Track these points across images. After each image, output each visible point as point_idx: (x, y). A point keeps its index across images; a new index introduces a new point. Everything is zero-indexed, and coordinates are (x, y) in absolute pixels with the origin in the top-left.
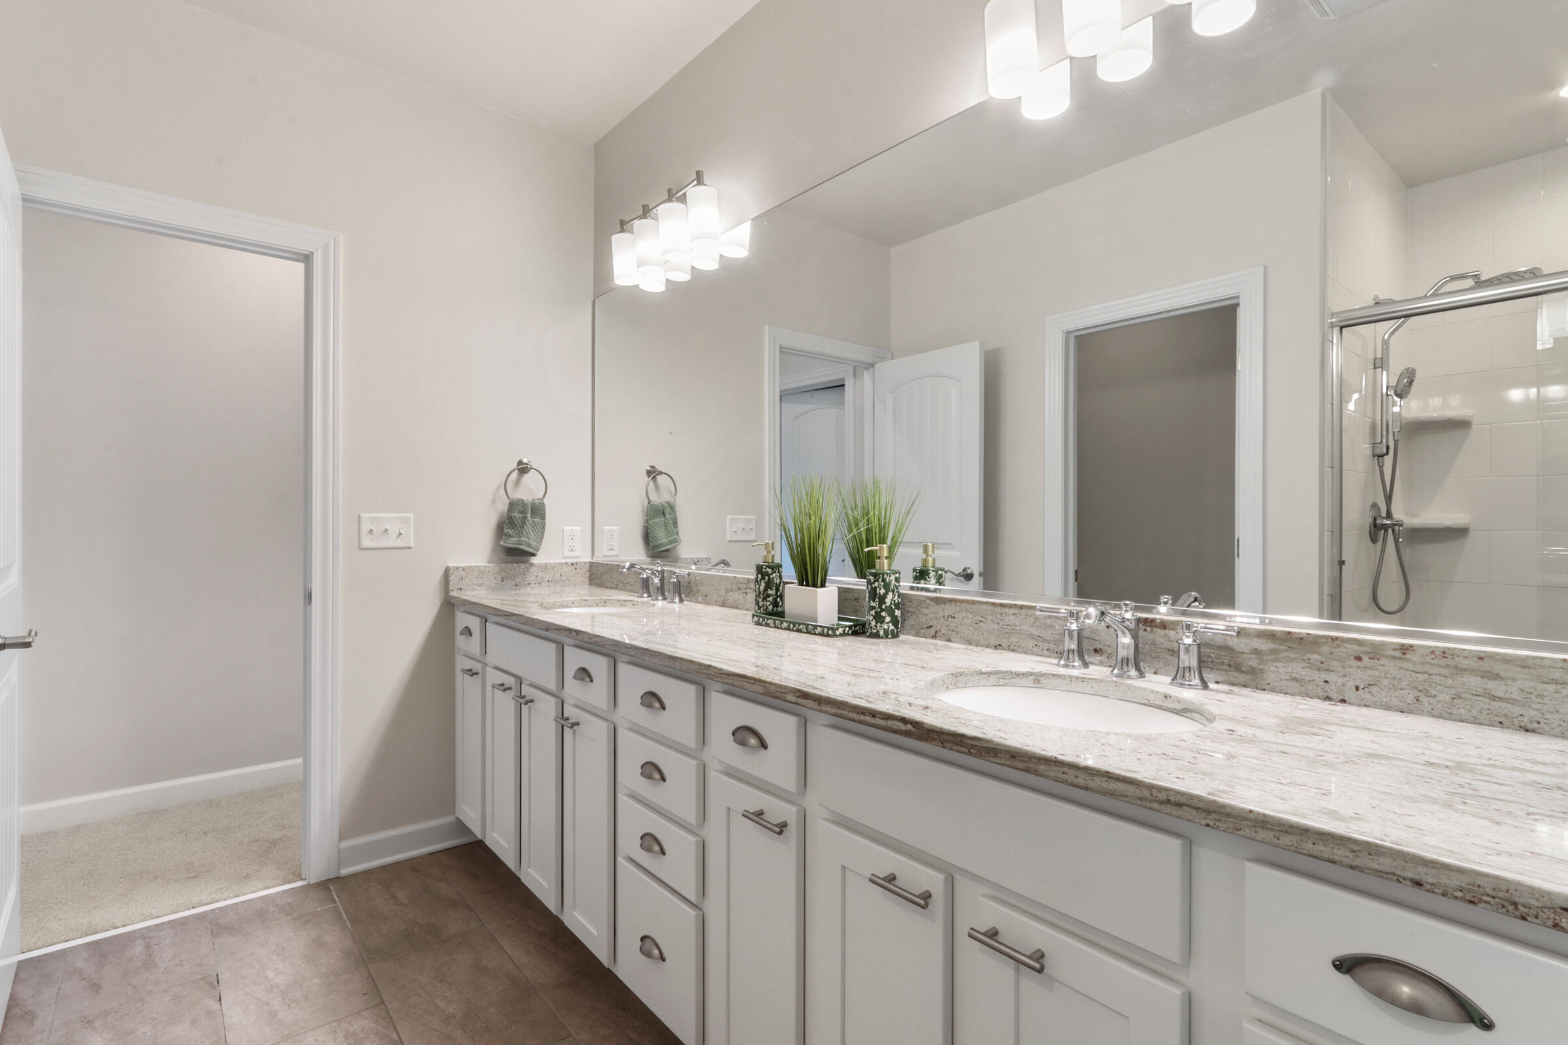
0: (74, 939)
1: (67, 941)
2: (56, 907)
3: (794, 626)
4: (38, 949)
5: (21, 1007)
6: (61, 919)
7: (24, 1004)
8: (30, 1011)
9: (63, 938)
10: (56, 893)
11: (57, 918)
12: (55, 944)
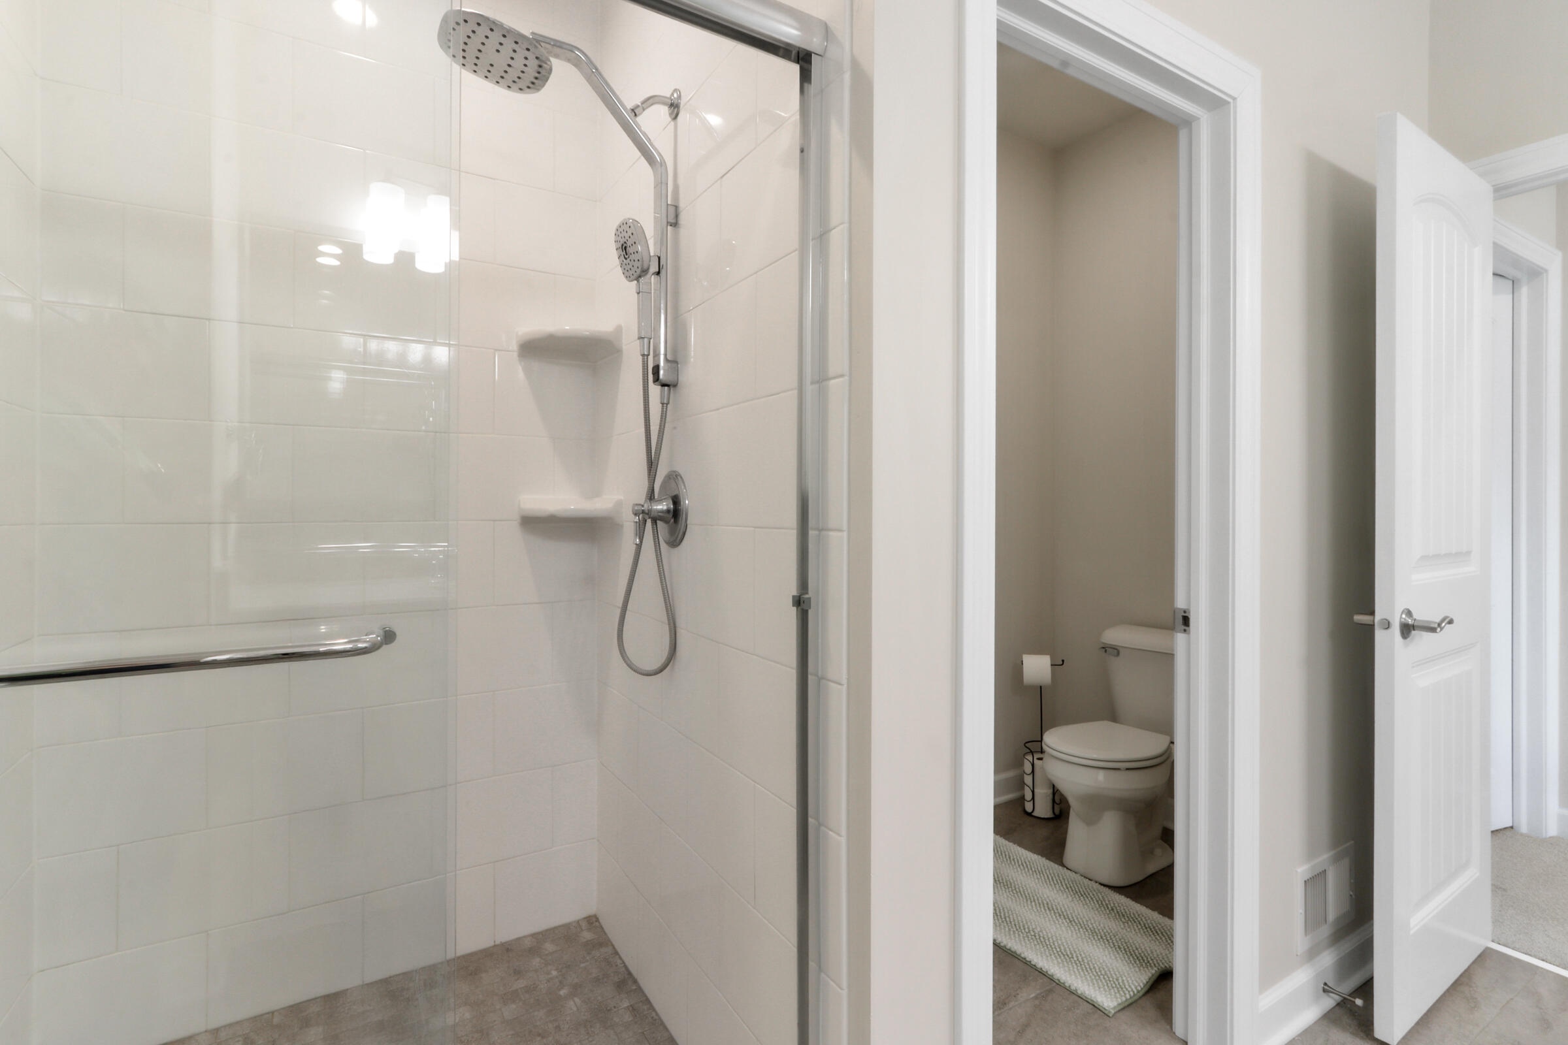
0: (1550, 963)
1: (1543, 960)
2: (1550, 922)
4: (1513, 949)
5: (1471, 989)
6: (1548, 936)
7: (1475, 989)
8: (1476, 999)
9: (1541, 955)
10: (1559, 909)
11: (1546, 933)
12: (1530, 955)
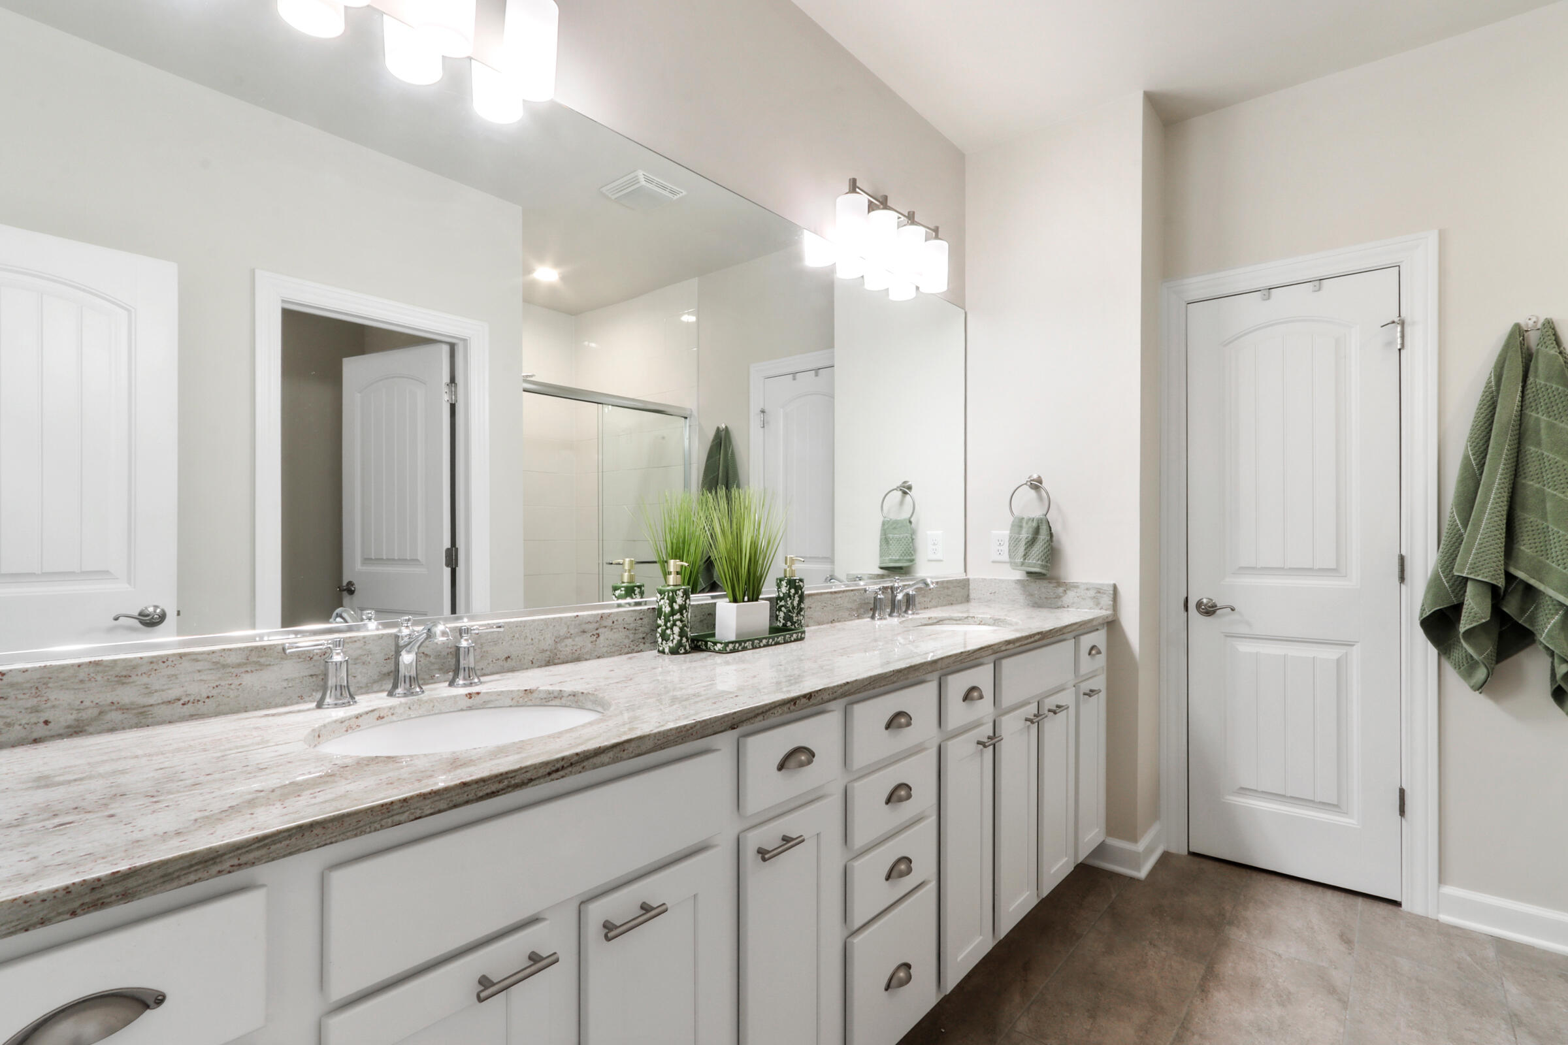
3: (740, 645)
